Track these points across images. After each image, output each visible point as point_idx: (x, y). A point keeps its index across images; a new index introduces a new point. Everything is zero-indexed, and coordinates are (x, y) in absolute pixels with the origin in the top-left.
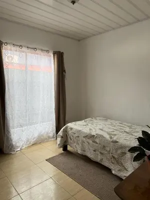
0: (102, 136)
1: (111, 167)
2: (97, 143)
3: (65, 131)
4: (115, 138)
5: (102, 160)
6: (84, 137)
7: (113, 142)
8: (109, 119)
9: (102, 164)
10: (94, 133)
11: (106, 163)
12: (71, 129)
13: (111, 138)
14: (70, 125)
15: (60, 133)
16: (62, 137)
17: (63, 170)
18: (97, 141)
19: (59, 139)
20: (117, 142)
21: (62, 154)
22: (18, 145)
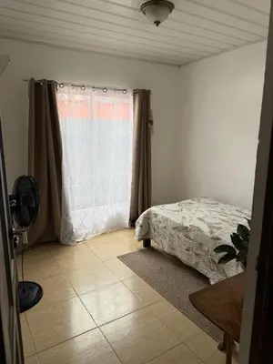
0: (199, 229)
1: (210, 275)
2: (191, 239)
3: (147, 218)
4: (217, 234)
5: (197, 263)
6: (174, 228)
7: (212, 238)
8: (222, 202)
9: (198, 269)
10: (187, 224)
11: (203, 269)
12: (156, 215)
13: (212, 232)
14: (153, 209)
15: (140, 220)
16: (141, 226)
17: (140, 273)
18: (191, 235)
19: (138, 229)
20: (220, 239)
21: (141, 251)
22: (79, 232)
